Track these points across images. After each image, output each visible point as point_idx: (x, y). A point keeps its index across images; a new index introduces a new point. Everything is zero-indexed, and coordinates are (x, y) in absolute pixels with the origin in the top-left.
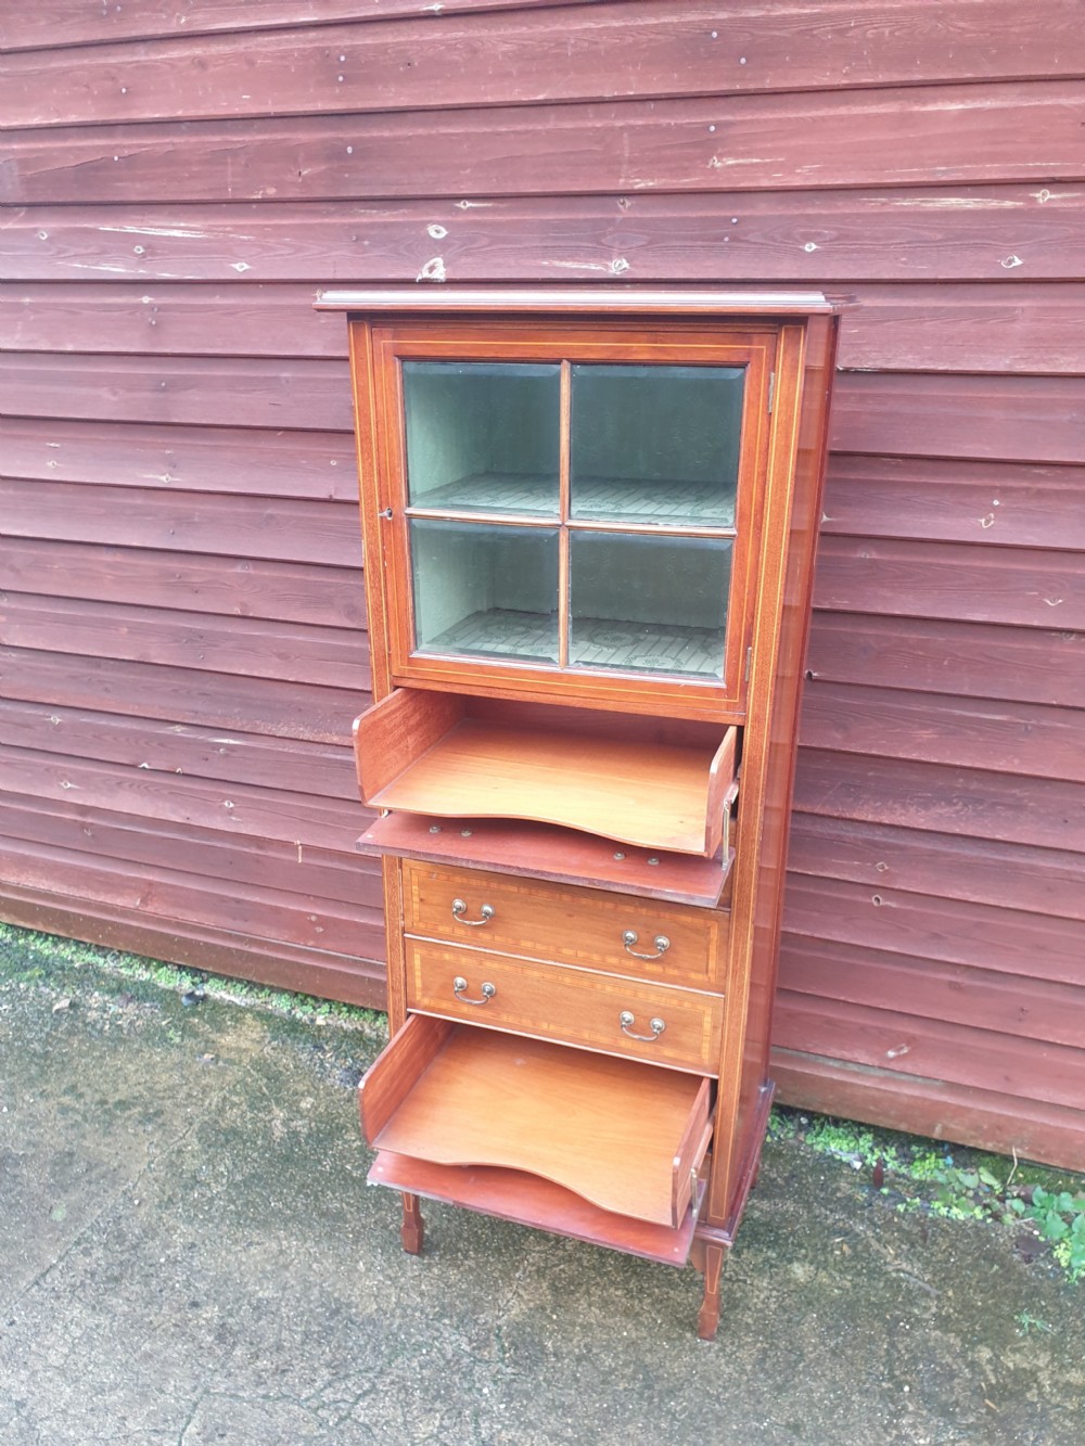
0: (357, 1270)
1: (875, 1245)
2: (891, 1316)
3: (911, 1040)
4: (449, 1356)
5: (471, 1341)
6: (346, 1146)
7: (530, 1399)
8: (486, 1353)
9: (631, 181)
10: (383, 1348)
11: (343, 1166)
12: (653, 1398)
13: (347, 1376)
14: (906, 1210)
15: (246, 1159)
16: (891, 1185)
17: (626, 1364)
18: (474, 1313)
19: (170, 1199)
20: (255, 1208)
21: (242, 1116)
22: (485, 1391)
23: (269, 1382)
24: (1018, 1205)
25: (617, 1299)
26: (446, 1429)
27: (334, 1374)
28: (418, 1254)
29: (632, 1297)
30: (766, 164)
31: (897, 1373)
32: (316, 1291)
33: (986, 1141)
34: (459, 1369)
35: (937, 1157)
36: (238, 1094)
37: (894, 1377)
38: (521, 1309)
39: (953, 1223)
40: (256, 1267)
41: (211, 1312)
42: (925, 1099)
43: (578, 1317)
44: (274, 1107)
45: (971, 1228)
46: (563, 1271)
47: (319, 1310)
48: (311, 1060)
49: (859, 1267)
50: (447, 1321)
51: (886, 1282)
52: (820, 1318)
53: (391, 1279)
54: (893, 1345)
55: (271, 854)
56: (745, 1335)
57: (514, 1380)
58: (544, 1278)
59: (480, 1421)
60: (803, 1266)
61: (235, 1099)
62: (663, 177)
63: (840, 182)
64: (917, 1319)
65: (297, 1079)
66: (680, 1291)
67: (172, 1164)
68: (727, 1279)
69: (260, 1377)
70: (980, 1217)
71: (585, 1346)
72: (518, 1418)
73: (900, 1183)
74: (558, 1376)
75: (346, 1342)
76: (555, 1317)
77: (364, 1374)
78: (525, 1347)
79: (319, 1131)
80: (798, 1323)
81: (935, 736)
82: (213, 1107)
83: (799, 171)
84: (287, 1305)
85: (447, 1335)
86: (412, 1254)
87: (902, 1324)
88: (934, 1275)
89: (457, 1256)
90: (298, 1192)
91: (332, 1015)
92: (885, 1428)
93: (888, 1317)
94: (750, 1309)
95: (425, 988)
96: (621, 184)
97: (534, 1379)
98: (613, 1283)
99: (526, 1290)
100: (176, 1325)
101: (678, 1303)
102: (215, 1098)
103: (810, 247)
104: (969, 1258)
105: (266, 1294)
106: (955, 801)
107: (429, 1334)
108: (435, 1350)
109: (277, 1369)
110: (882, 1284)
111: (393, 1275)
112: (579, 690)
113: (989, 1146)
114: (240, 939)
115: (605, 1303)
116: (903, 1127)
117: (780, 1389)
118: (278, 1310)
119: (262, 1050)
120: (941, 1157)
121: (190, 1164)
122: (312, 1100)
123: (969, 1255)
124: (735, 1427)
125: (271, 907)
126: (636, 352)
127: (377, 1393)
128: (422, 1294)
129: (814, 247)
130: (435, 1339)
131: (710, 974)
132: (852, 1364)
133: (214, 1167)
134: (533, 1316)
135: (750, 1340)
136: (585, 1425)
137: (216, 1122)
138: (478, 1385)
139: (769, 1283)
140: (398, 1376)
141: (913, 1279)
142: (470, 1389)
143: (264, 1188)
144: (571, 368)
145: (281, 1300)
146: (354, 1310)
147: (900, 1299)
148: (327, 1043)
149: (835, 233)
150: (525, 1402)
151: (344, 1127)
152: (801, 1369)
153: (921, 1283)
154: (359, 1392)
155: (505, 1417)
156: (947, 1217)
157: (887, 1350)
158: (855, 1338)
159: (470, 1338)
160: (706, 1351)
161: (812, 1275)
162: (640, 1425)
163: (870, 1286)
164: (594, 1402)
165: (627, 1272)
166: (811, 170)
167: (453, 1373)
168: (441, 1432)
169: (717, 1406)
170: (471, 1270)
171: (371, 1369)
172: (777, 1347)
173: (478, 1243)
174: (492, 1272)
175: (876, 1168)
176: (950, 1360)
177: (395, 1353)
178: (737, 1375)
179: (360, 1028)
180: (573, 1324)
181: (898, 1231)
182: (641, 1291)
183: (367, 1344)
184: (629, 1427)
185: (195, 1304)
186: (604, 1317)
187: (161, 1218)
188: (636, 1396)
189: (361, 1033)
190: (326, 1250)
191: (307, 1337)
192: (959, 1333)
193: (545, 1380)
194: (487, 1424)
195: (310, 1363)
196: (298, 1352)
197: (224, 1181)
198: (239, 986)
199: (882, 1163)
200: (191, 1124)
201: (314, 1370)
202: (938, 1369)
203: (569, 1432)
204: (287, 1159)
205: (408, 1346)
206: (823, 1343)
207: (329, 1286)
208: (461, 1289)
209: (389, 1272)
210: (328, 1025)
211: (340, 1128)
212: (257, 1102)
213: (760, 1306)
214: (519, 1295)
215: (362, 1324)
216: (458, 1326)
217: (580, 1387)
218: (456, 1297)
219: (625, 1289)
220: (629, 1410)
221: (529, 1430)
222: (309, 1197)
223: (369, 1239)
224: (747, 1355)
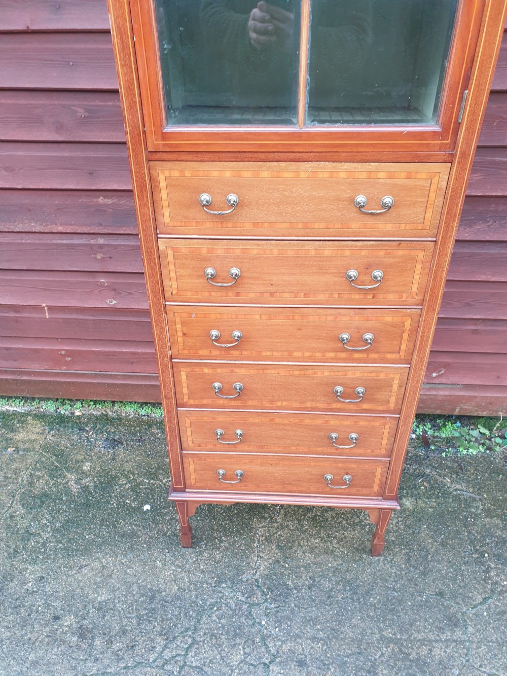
0: (157, 567)
1: (440, 479)
2: (462, 516)
3: (446, 366)
4: (233, 607)
5: (243, 594)
6: (122, 489)
7: (290, 620)
8: (255, 599)
10: (191, 613)
11: (124, 502)
12: (359, 599)
13: (175, 638)
14: (446, 455)
15: (59, 511)
16: (434, 443)
17: (338, 583)
18: (238, 575)
19: (15, 551)
20: (76, 542)
21: (47, 483)
22: (263, 623)
23: (125, 657)
24: (498, 440)
25: (317, 545)
26: (249, 654)
27: (166, 639)
28: (191, 547)
29: (325, 541)
31: (478, 547)
32: (135, 587)
33: (483, 411)
34: (243, 614)
35: (452, 424)
36: (39, 470)
37: (477, 550)
38: (265, 566)
39: (471, 457)
40: (90, 581)
41: (69, 620)
42: (451, 396)
43: (300, 562)
44: (66, 473)
45: (481, 457)
46: (280, 535)
47: (142, 599)
48: (80, 439)
49: (436, 493)
50: (224, 585)
51: (452, 498)
52: (428, 527)
53: (180, 568)
54: (470, 533)
55: (25, 315)
56: (394, 548)
57: (278, 611)
58: (272, 543)
59: (268, 643)
60: (408, 500)
61: (38, 473)
64: (475, 514)
65: (75, 452)
66: (350, 531)
67: (9, 527)
69: (118, 655)
70: (483, 451)
71: (310, 578)
72: (288, 634)
73: (437, 442)
74: (302, 601)
75: (166, 616)
76: (287, 565)
77: (185, 634)
78: (277, 589)
79: (101, 483)
80: (419, 533)
82: (25, 482)
84: (119, 601)
85: (227, 594)
86: (188, 548)
87: (469, 519)
88: (474, 488)
89: (215, 542)
90: (101, 525)
91: (84, 408)
92: (484, 580)
93: (461, 517)
94: (391, 532)
95: (191, 394)
97: (289, 607)
98: (312, 536)
99: (264, 553)
100: (47, 636)
101: (352, 538)
102: (24, 477)
104: (486, 474)
105: (103, 598)
106: (488, 220)
107: (215, 596)
108: (223, 605)
109: (127, 646)
110: (451, 500)
111: (180, 564)
112: (317, 145)
113: (485, 414)
114: (13, 373)
115: (312, 549)
116: (438, 412)
117: (423, 574)
118: (114, 606)
119: (46, 438)
120: (454, 423)
121: (22, 524)
122: (89, 464)
123: (485, 472)
124: (410, 604)
125: (31, 350)
127: (198, 644)
128: (203, 572)
130: (221, 598)
131: (401, 353)
132: (454, 549)
133: (39, 522)
134: (274, 568)
135: (398, 550)
136: (328, 627)
137: (30, 491)
138: (257, 620)
139: (395, 514)
140: (207, 629)
141: (465, 493)
142: (253, 624)
143: (77, 528)
145: (114, 599)
146: (164, 593)
147: (463, 506)
148: (87, 426)
150: (289, 623)
151: (116, 477)
152: (430, 559)
153: (469, 494)
154: (186, 646)
155: (280, 636)
156: (467, 455)
157: (468, 536)
158: (449, 534)
159: (242, 593)
160: (377, 563)
161: (415, 504)
162: (359, 617)
163: (446, 503)
164: (329, 611)
165: (316, 527)
167: (240, 617)
168: (247, 658)
169: (396, 594)
170: (227, 549)
171: (188, 629)
172: (413, 550)
173: (225, 530)
174: (240, 547)
175: (422, 436)
176: (500, 533)
177: (199, 614)
178: (399, 573)
179: (104, 413)
180: (299, 567)
181: (447, 468)
182: (329, 536)
183: (180, 613)
184: (353, 620)
185: (56, 618)
186: (315, 558)
187: (13, 565)
188: (350, 600)
189: (107, 415)
190: (132, 558)
191: (140, 619)
192: (498, 516)
193: (295, 606)
194: (272, 644)
195: (148, 636)
196: (137, 631)
197: (49, 529)
198: (17, 401)
199: (425, 432)
200: (14, 497)
201: (152, 640)
202: (496, 540)
203: (321, 635)
204: (87, 505)
205: (206, 608)
206: (435, 541)
207: (143, 582)
208: (225, 563)
209: (177, 562)
210: (83, 414)
211: (114, 478)
212: (53, 472)
213: (395, 528)
214: (261, 557)
215: (172, 601)
216: (232, 587)
217: (317, 604)
218: (224, 568)
219: (320, 537)
220: (349, 610)
221: (298, 640)
222: (109, 526)
223: (157, 545)
224: (400, 559)
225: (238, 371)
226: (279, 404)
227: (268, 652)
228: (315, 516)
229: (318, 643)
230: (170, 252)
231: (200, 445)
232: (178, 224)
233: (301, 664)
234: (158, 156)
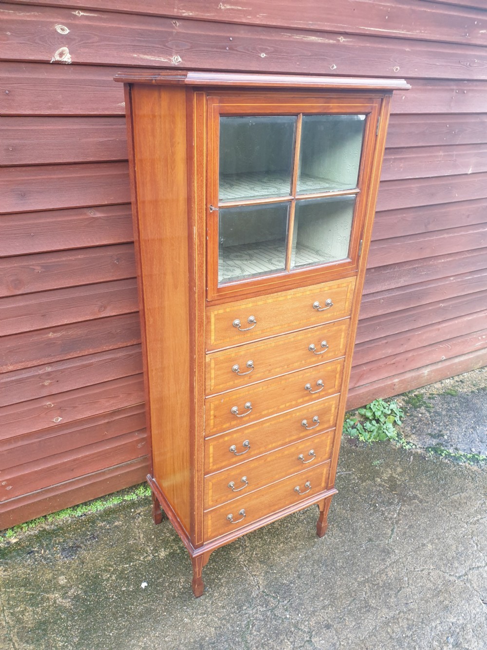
0: (187, 624)
2: (350, 488)
4: (262, 618)
5: (262, 606)
6: (110, 582)
7: (302, 604)
8: (272, 604)
9: (180, 11)
10: (237, 640)
11: (121, 591)
12: (332, 568)
15: (67, 629)
17: (313, 565)
18: (249, 596)
21: (35, 613)
22: (288, 616)
25: (283, 548)
26: (294, 641)
28: (202, 595)
29: (287, 543)
30: (244, 10)
31: (370, 503)
34: (271, 619)
36: (17, 606)
37: (371, 504)
38: (262, 579)
43: (281, 564)
44: (47, 596)
46: (256, 554)
48: (36, 561)
50: (244, 608)
52: (338, 504)
53: (204, 614)
54: (361, 496)
57: (292, 603)
58: (255, 562)
59: (300, 627)
62: (197, 11)
63: (274, 24)
64: (356, 484)
65: (40, 574)
66: (297, 529)
68: (303, 514)
71: (295, 571)
72: (308, 613)
74: (301, 588)
76: (275, 571)
78: (282, 591)
79: (88, 586)
82: (11, 623)
83: (258, 16)
85: (251, 612)
86: (199, 597)
87: (355, 488)
88: (345, 467)
89: (216, 582)
90: (116, 619)
91: (18, 534)
92: (385, 520)
95: (215, 461)
97: (296, 597)
98: (276, 544)
99: (254, 571)
101: (301, 533)
103: (263, 55)
107: (244, 618)
108: (254, 621)
111: (203, 612)
115: (283, 552)
117: (354, 533)
122: (63, 577)
124: (359, 555)
128: (223, 607)
129: (265, 55)
130: (249, 617)
131: (336, 387)
132: (359, 510)
134: (268, 577)
135: (331, 526)
136: (327, 595)
138: (283, 617)
141: (342, 473)
142: (283, 621)
143: (96, 632)
146: (207, 638)
147: (347, 481)
148: (33, 547)
150: (303, 607)
151: (97, 576)
152: (351, 522)
153: (345, 472)
155: (304, 618)
157: (361, 498)
158: (351, 502)
159: (260, 605)
160: (326, 540)
162: (339, 579)
164: (320, 585)
165: (275, 537)
166: (263, 16)
167: (271, 622)
169: (348, 553)
170: (228, 582)
173: (217, 571)
174: (235, 576)
176: (375, 488)
177: (243, 637)
178: (341, 540)
179: (41, 529)
180: (283, 568)
182: (286, 539)
183: (229, 645)
184: (337, 583)
186: (288, 557)
188: (327, 572)
189: (44, 530)
190: (163, 629)
192: (368, 479)
193: (299, 594)
194: (303, 626)
200: (11, 640)
203: (327, 602)
204: (89, 610)
205: (244, 630)
206: (347, 510)
207: (185, 640)
208: (234, 592)
209: (200, 612)
210: (20, 539)
211: (97, 577)
212: (33, 601)
214: (255, 575)
215: (217, 640)
216: (251, 605)
217: (311, 585)
218: (236, 596)
219: (281, 542)
220: (331, 578)
221: (316, 614)
222: (124, 616)
223: (174, 608)
224: (336, 531)
225: (247, 431)
226: (270, 446)
227: (304, 632)
228: (269, 530)
229: (328, 608)
230: (212, 362)
231: (217, 501)
232: (219, 342)
233: (328, 627)
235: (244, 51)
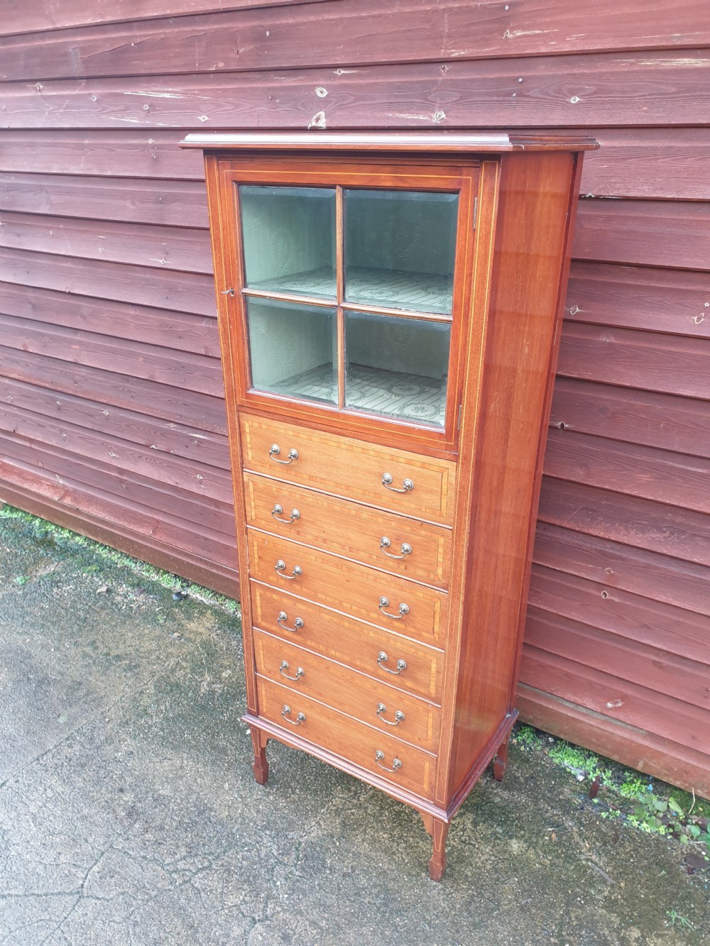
0: (223, 788)
1: (577, 838)
2: (572, 891)
3: (624, 698)
4: (262, 856)
5: (279, 849)
6: (242, 706)
7: (304, 894)
8: (286, 859)
9: (448, 51)
10: (223, 842)
11: (235, 718)
12: (386, 912)
13: (196, 855)
14: (608, 817)
15: (179, 704)
16: (602, 797)
17: (375, 886)
18: (286, 830)
19: (127, 722)
20: (175, 736)
21: (185, 676)
22: (278, 883)
23: (149, 849)
24: (696, 831)
25: (383, 840)
26: (246, 903)
27: (188, 852)
28: (263, 785)
29: (393, 840)
30: (545, 34)
31: (564, 933)
32: (194, 797)
33: (676, 779)
34: (266, 866)
35: (641, 783)
36: (187, 661)
37: (562, 936)
38: (318, 834)
39: (641, 833)
40: (163, 774)
41: (128, 798)
42: (632, 741)
43: (354, 847)
44: (206, 673)
45: (654, 840)
46: (353, 814)
47: (193, 809)
48: (237, 646)
49: (560, 852)
50: (268, 832)
51: (576, 866)
52: (519, 882)
53: (241, 798)
54: (567, 913)
56: (462, 883)
57: (299, 881)
58: (339, 816)
59: (269, 903)
60: (519, 843)
61: (184, 664)
62: (472, 48)
63: (599, 47)
64: (591, 898)
65: (225, 657)
66: (427, 843)
67: (135, 700)
68: (462, 842)
69: (145, 844)
70: (663, 833)
71: (352, 867)
72: (293, 906)
73: (609, 797)
74: (328, 884)
75: (202, 833)
76: (338, 844)
77: (207, 856)
78: (312, 859)
79: (228, 693)
80: (503, 883)
81: (652, 480)
82: (170, 667)
83: (569, 39)
84: (175, 802)
85: (265, 841)
86: (261, 784)
87: (579, 899)
88: (615, 868)
89: (288, 791)
90: (204, 731)
93: (570, 892)
94: (471, 865)
95: (263, 616)
96: (442, 54)
97: (312, 882)
98: (384, 828)
99: (325, 822)
100: (107, 802)
101: (423, 851)
102: (172, 662)
103: (575, 100)
104: (645, 861)
105: (164, 793)
106: (664, 529)
107: (254, 838)
108: (255, 850)
109: (156, 841)
110: (572, 867)
111: (244, 796)
112: (351, 425)
113: (678, 784)
114: (206, 563)
115: (374, 841)
116: (616, 758)
117: (475, 925)
118: (169, 803)
119: (210, 635)
120: (645, 784)
121: (146, 701)
122: (230, 672)
123: (646, 859)
125: (223, 545)
126: (383, 180)
127: (210, 870)
128: (258, 812)
129: (578, 99)
130: (258, 842)
131: (435, 635)
132: (533, 920)
133: (159, 705)
134: (324, 840)
135: (465, 887)
136: (335, 920)
137: (169, 677)
138: (275, 879)
139: (491, 850)
140: (227, 861)
141: (597, 868)
142: (269, 880)
143: (183, 724)
144: (343, 192)
145: (172, 798)
146: (213, 813)
147: (583, 881)
149: (594, 88)
150: (301, 896)
152: (495, 915)
153: (602, 873)
154: (200, 867)
155: (285, 903)
156: (638, 828)
157: (562, 915)
158: (540, 902)
159: (279, 847)
160: (432, 888)
161: (524, 850)
162: (372, 929)
163: (563, 867)
164: (347, 907)
165: (395, 822)
166: (578, 38)
167: (261, 867)
168: (242, 905)
169: (428, 927)
170: (294, 802)
171: (212, 853)
172: (483, 896)
173: (304, 784)
174: (307, 805)
175: (594, 783)
176: (607, 932)
177: (230, 846)
178: (448, 910)
180: (348, 851)
181: (597, 831)
182: (400, 838)
183: (214, 837)
184: (364, 928)
185: (121, 790)
186: (371, 851)
187: (118, 732)
188: (375, 908)
190: (209, 771)
191: (180, 824)
192: (621, 914)
193: (318, 885)
194: (272, 906)
195: (177, 841)
196: (172, 833)
197: (162, 715)
198: (208, 592)
199: (600, 780)
200: (153, 676)
201: (178, 847)
202: (595, 937)
203: (323, 923)
204: (204, 708)
205: (239, 844)
206: (517, 900)
207: (203, 795)
208: (283, 813)
209: (242, 793)
212: (197, 668)
213: (480, 864)
214: (319, 824)
215: (216, 823)
216: (274, 837)
217: (340, 894)
218: (279, 817)
219: (391, 834)
220: (367, 917)
221: (298, 916)
222: (209, 735)
223: (237, 769)
224: (459, 897)
225: (299, 605)
226: (333, 653)
227: (264, 910)
228: (402, 812)
229: (315, 929)
230: (251, 484)
231: (270, 672)
232: (257, 463)
233: (286, 938)
234: (243, 409)
235: (541, 96)
